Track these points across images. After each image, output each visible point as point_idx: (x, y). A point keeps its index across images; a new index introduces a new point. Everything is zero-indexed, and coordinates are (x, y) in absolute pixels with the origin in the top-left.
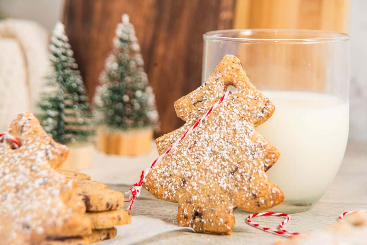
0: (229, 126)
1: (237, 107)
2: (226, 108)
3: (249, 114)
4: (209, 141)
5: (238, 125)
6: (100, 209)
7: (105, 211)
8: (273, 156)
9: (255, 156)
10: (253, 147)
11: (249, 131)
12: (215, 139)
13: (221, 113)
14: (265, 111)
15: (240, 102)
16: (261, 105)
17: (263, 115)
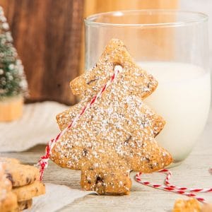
0: (120, 101)
1: (126, 85)
2: (117, 86)
3: (137, 90)
4: (105, 115)
5: (128, 99)
6: (21, 184)
7: (26, 185)
8: (161, 124)
9: (146, 125)
10: (143, 118)
11: (138, 104)
12: (110, 113)
13: (113, 90)
14: (150, 85)
15: (129, 79)
16: (146, 81)
17: (149, 90)
